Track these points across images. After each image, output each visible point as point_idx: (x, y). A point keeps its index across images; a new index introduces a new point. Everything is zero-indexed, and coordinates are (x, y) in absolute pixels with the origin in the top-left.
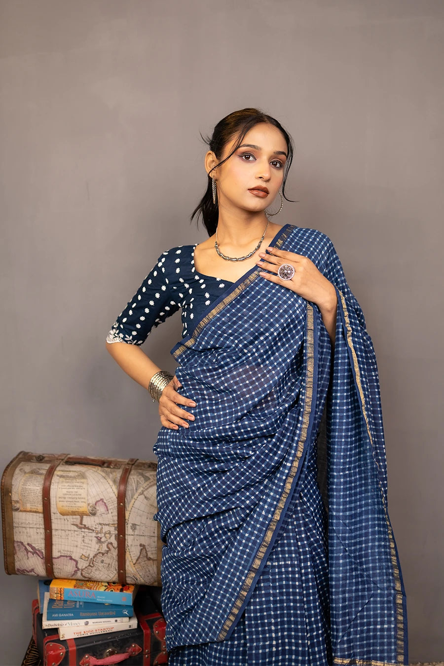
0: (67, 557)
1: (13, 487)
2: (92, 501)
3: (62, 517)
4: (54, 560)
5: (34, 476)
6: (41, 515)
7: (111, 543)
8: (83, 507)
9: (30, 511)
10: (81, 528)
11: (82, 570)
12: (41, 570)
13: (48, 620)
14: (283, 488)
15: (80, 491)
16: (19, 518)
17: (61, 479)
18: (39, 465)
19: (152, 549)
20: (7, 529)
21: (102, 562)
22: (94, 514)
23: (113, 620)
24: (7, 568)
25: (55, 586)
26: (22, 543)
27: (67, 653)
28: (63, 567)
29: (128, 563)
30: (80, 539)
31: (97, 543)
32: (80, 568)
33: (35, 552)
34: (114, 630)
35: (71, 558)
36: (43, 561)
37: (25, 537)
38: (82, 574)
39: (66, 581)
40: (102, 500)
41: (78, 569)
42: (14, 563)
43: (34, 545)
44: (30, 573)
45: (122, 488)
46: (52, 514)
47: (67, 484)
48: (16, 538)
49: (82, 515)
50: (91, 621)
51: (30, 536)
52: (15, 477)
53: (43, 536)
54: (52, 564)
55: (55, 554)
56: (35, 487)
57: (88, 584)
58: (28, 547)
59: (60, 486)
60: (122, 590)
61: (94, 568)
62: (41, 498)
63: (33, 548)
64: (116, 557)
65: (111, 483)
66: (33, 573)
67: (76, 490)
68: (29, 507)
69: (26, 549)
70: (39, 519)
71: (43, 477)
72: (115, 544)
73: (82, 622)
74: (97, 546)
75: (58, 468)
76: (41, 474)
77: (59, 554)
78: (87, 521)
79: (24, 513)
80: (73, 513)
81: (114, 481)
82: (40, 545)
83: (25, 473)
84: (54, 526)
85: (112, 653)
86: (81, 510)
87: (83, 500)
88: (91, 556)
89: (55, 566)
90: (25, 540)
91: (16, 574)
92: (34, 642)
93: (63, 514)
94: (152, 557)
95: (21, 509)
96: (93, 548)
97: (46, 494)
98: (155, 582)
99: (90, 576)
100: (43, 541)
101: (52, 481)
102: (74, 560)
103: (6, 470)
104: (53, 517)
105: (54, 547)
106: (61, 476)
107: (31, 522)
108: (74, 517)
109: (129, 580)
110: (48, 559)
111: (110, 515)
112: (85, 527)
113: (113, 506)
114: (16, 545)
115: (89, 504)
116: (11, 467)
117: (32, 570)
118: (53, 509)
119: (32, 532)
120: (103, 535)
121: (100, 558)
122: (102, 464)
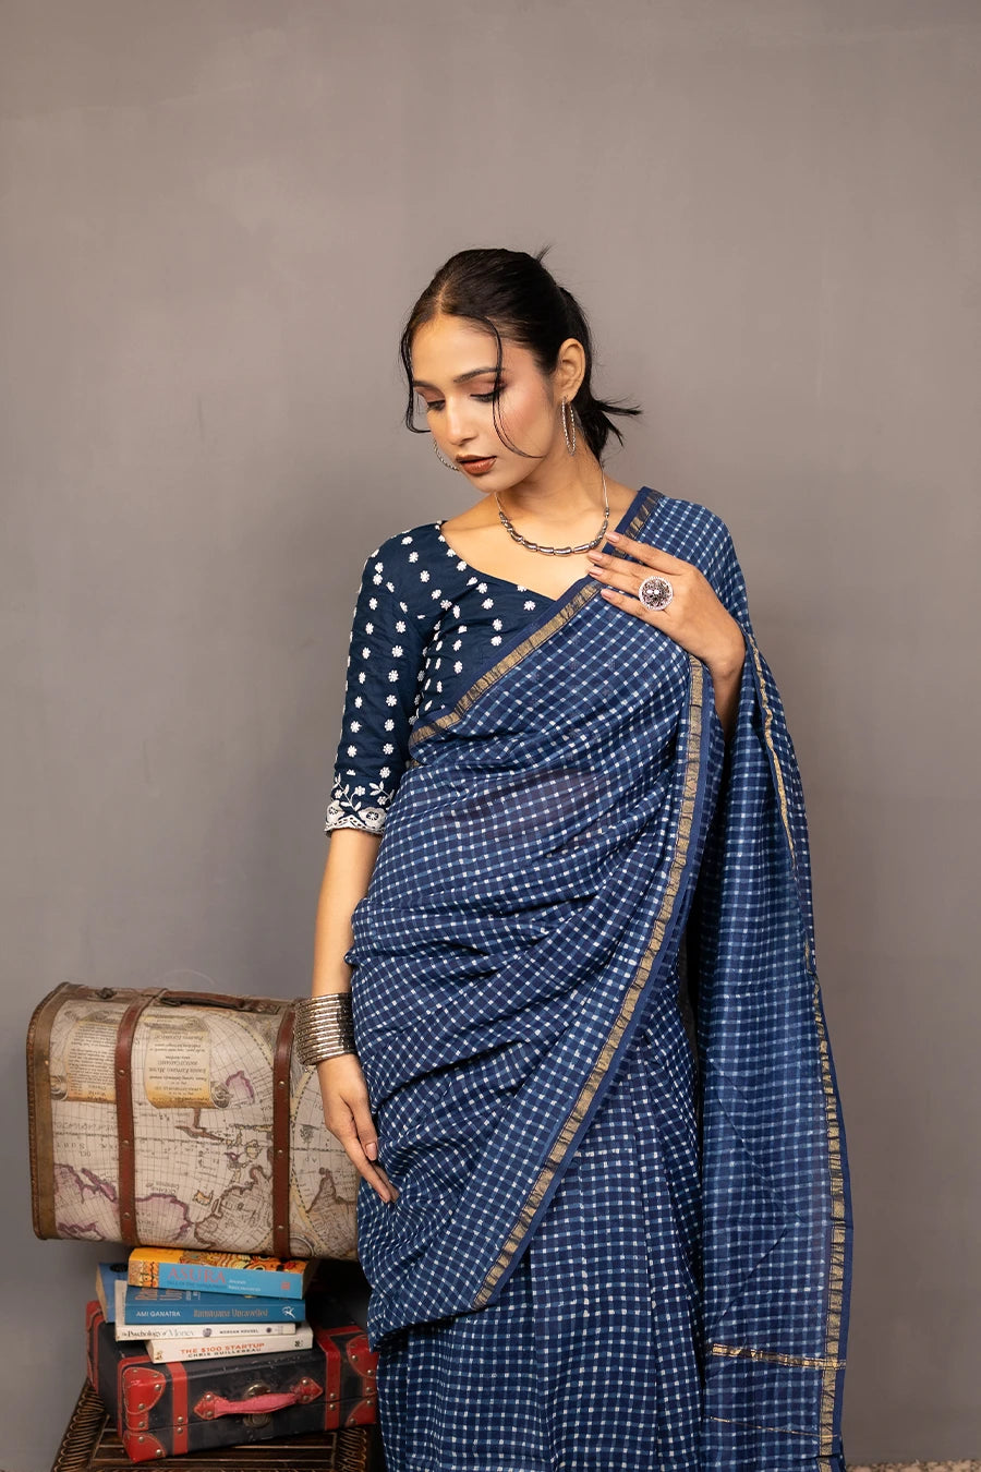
0: (165, 1196)
1: (54, 1047)
2: (220, 1077)
3: (156, 1111)
4: (139, 1206)
5: (97, 1025)
6: (113, 1108)
7: (260, 1168)
8: (203, 1090)
9: (89, 1100)
10: (195, 1135)
11: (197, 1225)
12: (110, 1228)
13: (127, 1324)
14: (618, 1007)
15: (196, 1056)
16: (65, 1113)
17: (154, 1031)
18: (105, 1006)
19: (346, 1180)
20: (40, 1137)
21: (240, 1207)
22: (224, 1105)
23: (262, 1328)
24: (37, 1222)
25: (138, 1260)
26: (71, 1169)
27: (169, 1385)
28: (157, 1221)
29: (293, 1209)
30: (193, 1160)
31: (230, 1167)
32: (193, 1220)
33: (98, 1186)
34: (264, 1350)
35: (175, 1200)
36: (115, 1206)
37: (78, 1155)
38: (196, 1234)
39: (162, 1251)
40: (240, 1074)
41: (190, 1223)
42: (52, 1210)
43: (95, 1173)
44: (88, 1234)
45: (283, 1050)
46: (135, 1105)
47: (166, 1042)
48: (59, 1158)
49: (198, 1106)
50: (216, 1329)
51: (87, 1154)
52: (57, 1026)
53: (115, 1153)
54: (134, 1213)
55: (141, 1190)
56: (99, 1048)
57: (209, 1257)
58: (82, 1176)
59: (152, 1045)
60: (280, 1268)
61: (223, 1221)
62: (111, 1071)
63: (94, 1178)
64: (268, 1198)
65: (260, 1040)
66: (92, 1234)
67: (186, 1054)
68: (85, 1089)
69: (79, 1181)
70: (107, 1116)
71: (115, 1027)
72: (268, 1168)
73: (199, 1329)
74: (230, 1174)
75: (147, 1012)
76: (112, 1022)
77: (150, 1192)
78: (210, 1119)
79: (76, 1104)
80: (181, 1103)
81: (267, 1036)
82: (109, 1171)
83: (78, 1019)
84: (139, 1131)
85: (260, 1392)
86: (196, 1095)
87: (201, 1075)
88: (217, 1195)
89: (139, 1218)
90: (77, 1161)
91: (57, 1237)
92: (91, 1388)
93: (158, 1105)
94: (344, 1196)
95: (70, 1094)
96: (220, 1177)
97: (123, 1062)
98: (351, 1250)
99: (213, 1239)
100: (115, 1165)
101: (136, 1036)
102: (182, 1204)
103: (36, 1013)
104: (137, 1111)
105: (138, 1176)
106: (154, 1026)
107: (88, 1122)
108: (182, 1110)
109: (296, 1248)
110: (127, 1203)
111: (257, 1106)
112: (205, 1133)
113: (264, 1086)
114: (57, 1172)
115: (213, 1083)
116: (45, 1011)
117: (92, 1226)
118: (138, 1093)
119: (92, 1144)
120: (242, 1149)
121: (235, 1199)
122: (238, 1005)
